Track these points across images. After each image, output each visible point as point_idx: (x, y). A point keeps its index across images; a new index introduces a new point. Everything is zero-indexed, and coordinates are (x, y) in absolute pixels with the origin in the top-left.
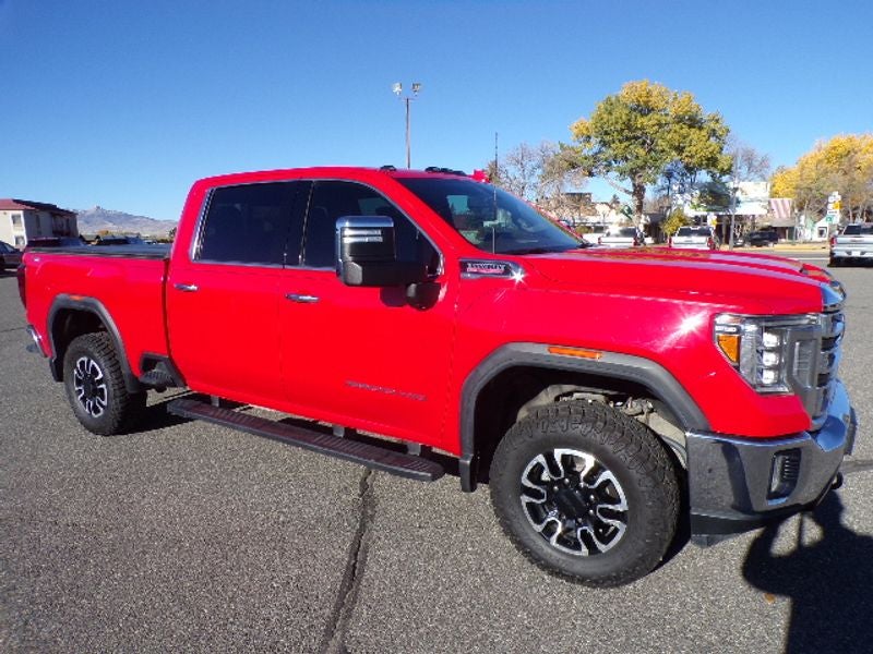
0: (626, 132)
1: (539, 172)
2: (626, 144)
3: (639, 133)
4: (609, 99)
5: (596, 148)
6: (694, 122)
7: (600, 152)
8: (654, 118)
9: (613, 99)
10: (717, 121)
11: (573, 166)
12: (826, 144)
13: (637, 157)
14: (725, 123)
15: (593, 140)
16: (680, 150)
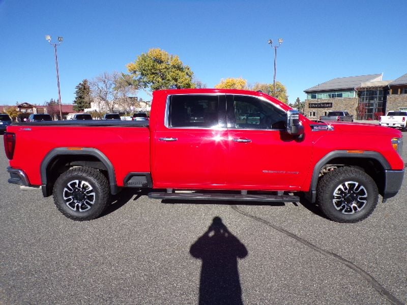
0: (153, 71)
1: (113, 86)
2: (154, 75)
3: (158, 72)
4: (143, 55)
5: (139, 76)
6: (180, 68)
7: (141, 78)
8: (163, 65)
9: (145, 55)
10: (188, 69)
11: (130, 84)
12: (225, 81)
13: (158, 82)
14: (191, 70)
15: (137, 73)
16: (176, 80)
